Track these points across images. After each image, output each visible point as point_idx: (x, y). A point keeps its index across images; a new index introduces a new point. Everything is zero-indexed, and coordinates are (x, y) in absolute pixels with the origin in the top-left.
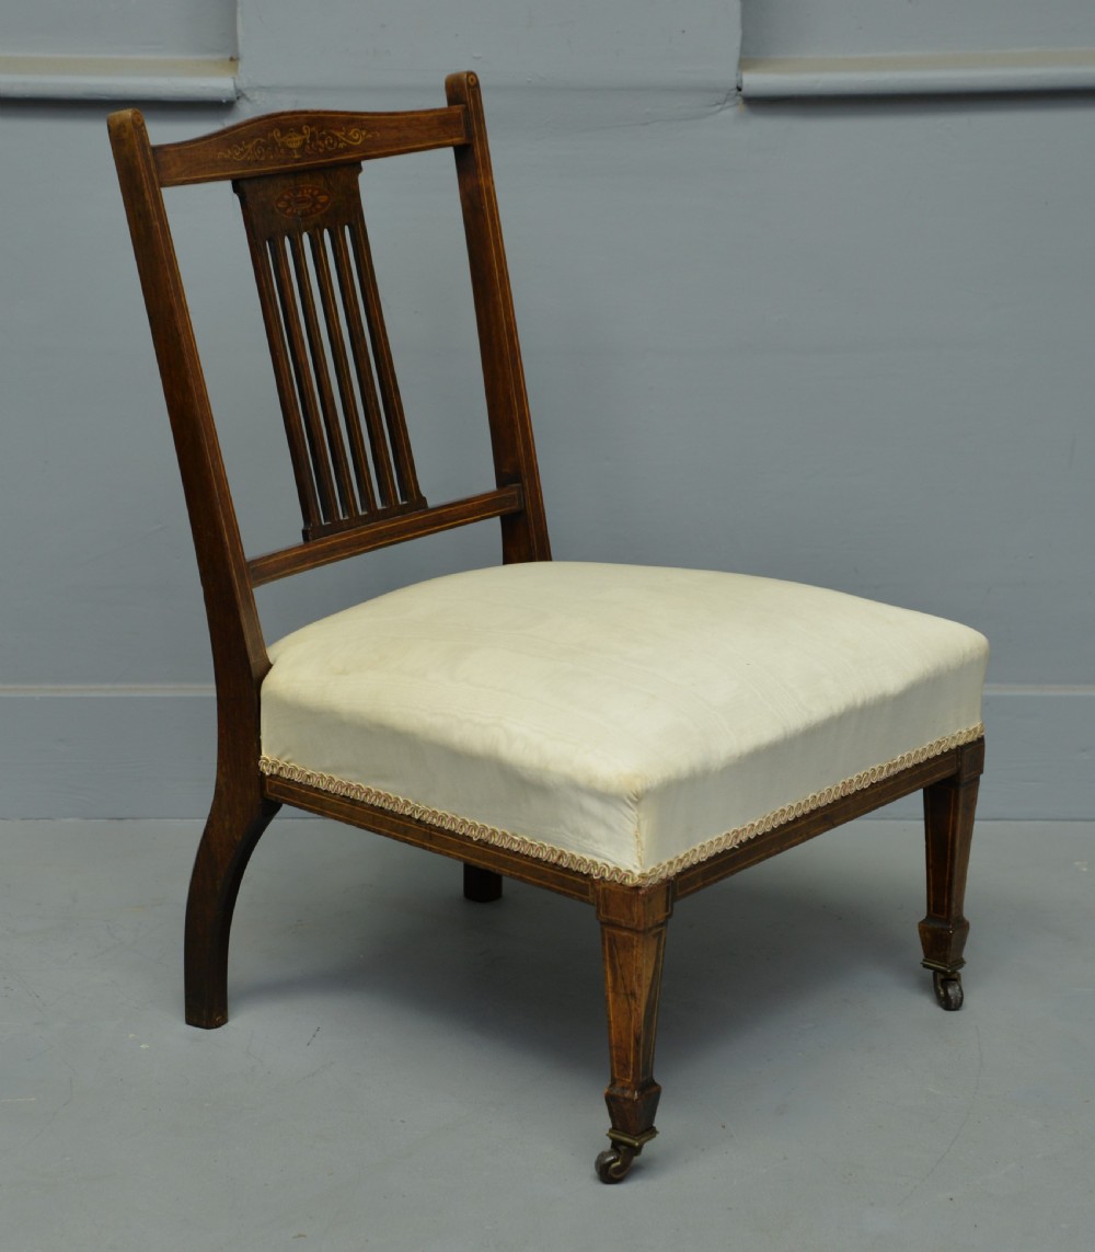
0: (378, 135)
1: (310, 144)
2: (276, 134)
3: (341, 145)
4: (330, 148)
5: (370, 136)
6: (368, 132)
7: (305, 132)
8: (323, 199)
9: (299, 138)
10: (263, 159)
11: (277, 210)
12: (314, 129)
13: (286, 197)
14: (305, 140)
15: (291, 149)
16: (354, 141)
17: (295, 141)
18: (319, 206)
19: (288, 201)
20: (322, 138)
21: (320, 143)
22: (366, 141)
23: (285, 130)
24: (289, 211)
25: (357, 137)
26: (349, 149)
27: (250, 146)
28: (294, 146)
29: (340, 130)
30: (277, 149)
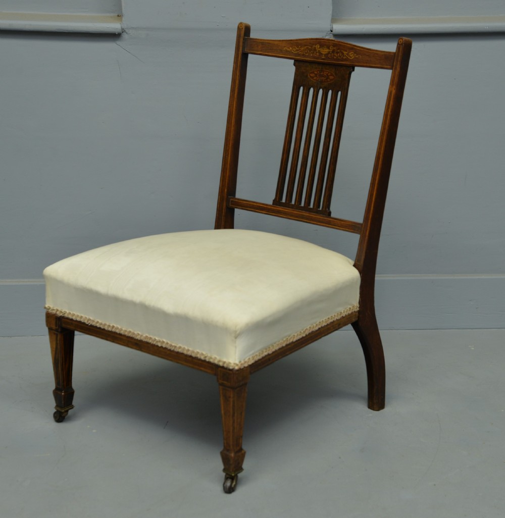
0: (361, 57)
1: (331, 54)
2: (318, 46)
3: (344, 58)
4: (339, 58)
5: (357, 56)
6: (357, 55)
7: (331, 48)
8: (331, 77)
9: (327, 50)
10: (307, 55)
11: (309, 77)
12: (335, 48)
13: (316, 73)
14: (329, 52)
15: (322, 54)
16: (351, 57)
17: (325, 51)
18: (329, 80)
19: (316, 75)
20: (337, 53)
21: (336, 54)
22: (355, 58)
23: (322, 46)
24: (315, 78)
25: (352, 55)
26: (347, 60)
27: (302, 49)
28: (323, 53)
29: (346, 51)
30: (315, 52)
